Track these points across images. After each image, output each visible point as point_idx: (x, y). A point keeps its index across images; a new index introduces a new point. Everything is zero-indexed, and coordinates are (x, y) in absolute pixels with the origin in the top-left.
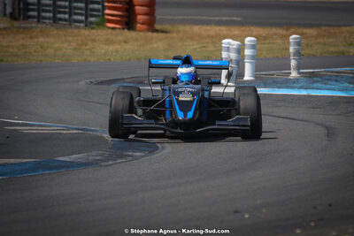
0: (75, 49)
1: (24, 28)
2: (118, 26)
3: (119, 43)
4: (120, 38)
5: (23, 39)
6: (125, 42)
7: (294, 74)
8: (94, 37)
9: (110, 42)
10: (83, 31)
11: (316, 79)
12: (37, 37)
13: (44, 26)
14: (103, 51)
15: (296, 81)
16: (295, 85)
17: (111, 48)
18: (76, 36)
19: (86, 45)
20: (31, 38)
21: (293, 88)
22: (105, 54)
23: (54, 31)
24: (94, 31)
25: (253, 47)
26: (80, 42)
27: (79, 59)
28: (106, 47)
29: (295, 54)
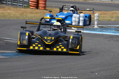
0: (20, 15)
1: (2, 7)
2: (34, 8)
3: (35, 13)
5: (2, 11)
6: (37, 13)
7: (96, 27)
8: (26, 11)
9: (32, 13)
10: (22, 9)
11: (103, 29)
12: (7, 10)
13: (8, 6)
14: (30, 16)
15: (96, 29)
17: (33, 15)
18: (20, 10)
19: (24, 14)
20: (5, 10)
21: (96, 31)
22: (31, 17)
23: (12, 8)
24: (26, 9)
25: (83, 17)
26: (22, 13)
27: (22, 18)
28: (31, 15)
29: (96, 20)
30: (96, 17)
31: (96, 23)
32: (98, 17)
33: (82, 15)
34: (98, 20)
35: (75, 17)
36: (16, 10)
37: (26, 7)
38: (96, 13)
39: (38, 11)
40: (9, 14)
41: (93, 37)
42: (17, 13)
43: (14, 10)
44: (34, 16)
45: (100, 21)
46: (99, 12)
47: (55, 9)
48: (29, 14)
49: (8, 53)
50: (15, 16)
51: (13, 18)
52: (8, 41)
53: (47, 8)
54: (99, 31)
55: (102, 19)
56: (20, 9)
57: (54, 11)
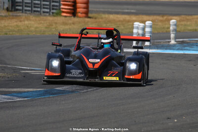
0: (46, 28)
1: (16, 16)
2: (68, 15)
3: (70, 24)
4: (70, 22)
5: (16, 22)
6: (74, 24)
7: (173, 42)
8: (56, 21)
9: (65, 24)
10: (49, 18)
11: (185, 45)
12: (24, 21)
13: (26, 15)
14: (62, 29)
15: (174, 45)
16: (174, 48)
17: (67, 27)
18: (45, 20)
19: (52, 25)
20: (21, 21)
21: (174, 49)
22: (63, 30)
23: (32, 17)
24: (55, 18)
25: (151, 27)
26: (48, 24)
27: (50, 33)
28: (63, 27)
29: (173, 31)
30: (171, 25)
31: (172, 36)
32: (176, 25)
33: (148, 23)
34: (175, 30)
35: (138, 28)
36: (39, 20)
37: (55, 14)
38: (172, 19)
39: (75, 19)
40: (27, 27)
41: (168, 60)
42: (41, 25)
43: (36, 20)
44: (70, 29)
45: (179, 31)
46: (178, 18)
47: (103, 16)
48: (61, 26)
49: (28, 92)
50: (37, 30)
51: (34, 33)
52: (27, 73)
53: (90, 15)
54: (178, 49)
55: (182, 29)
56: (45, 17)
57: (102, 18)
